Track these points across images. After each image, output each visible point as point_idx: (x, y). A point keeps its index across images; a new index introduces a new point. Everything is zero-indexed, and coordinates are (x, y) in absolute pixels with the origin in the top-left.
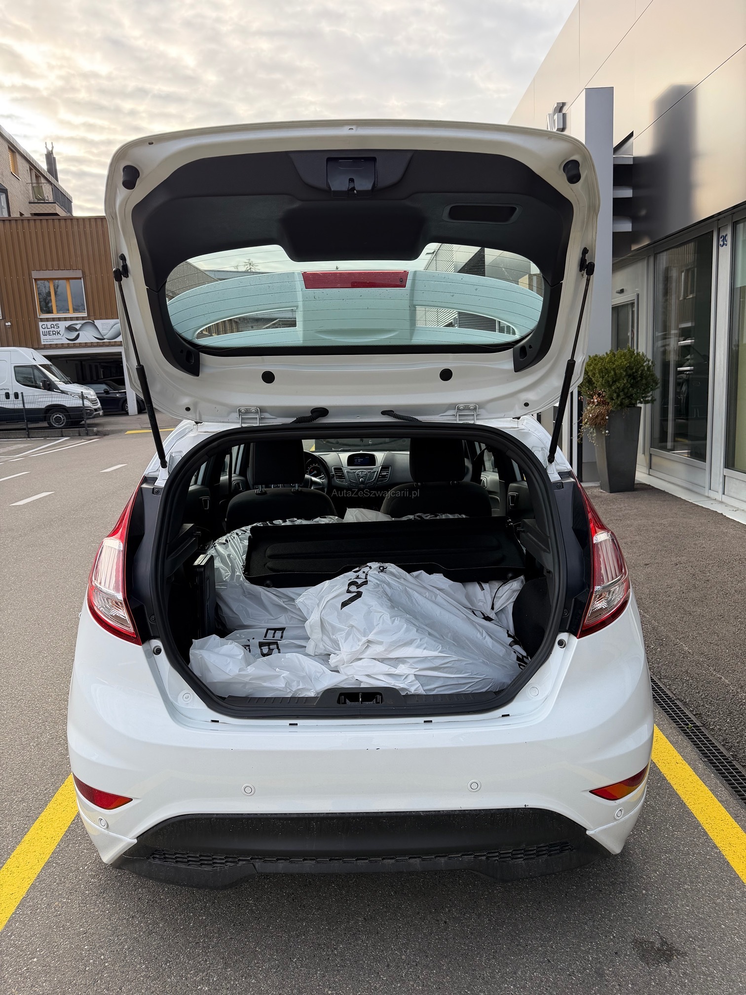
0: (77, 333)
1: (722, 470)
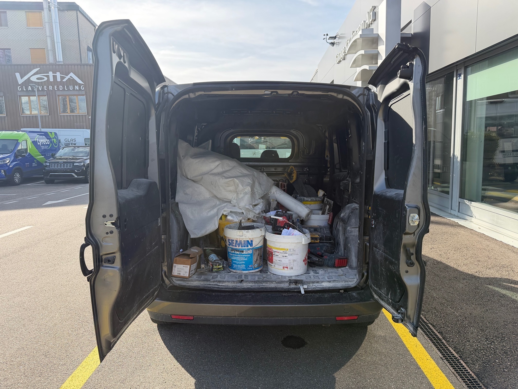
1: (458, 199)
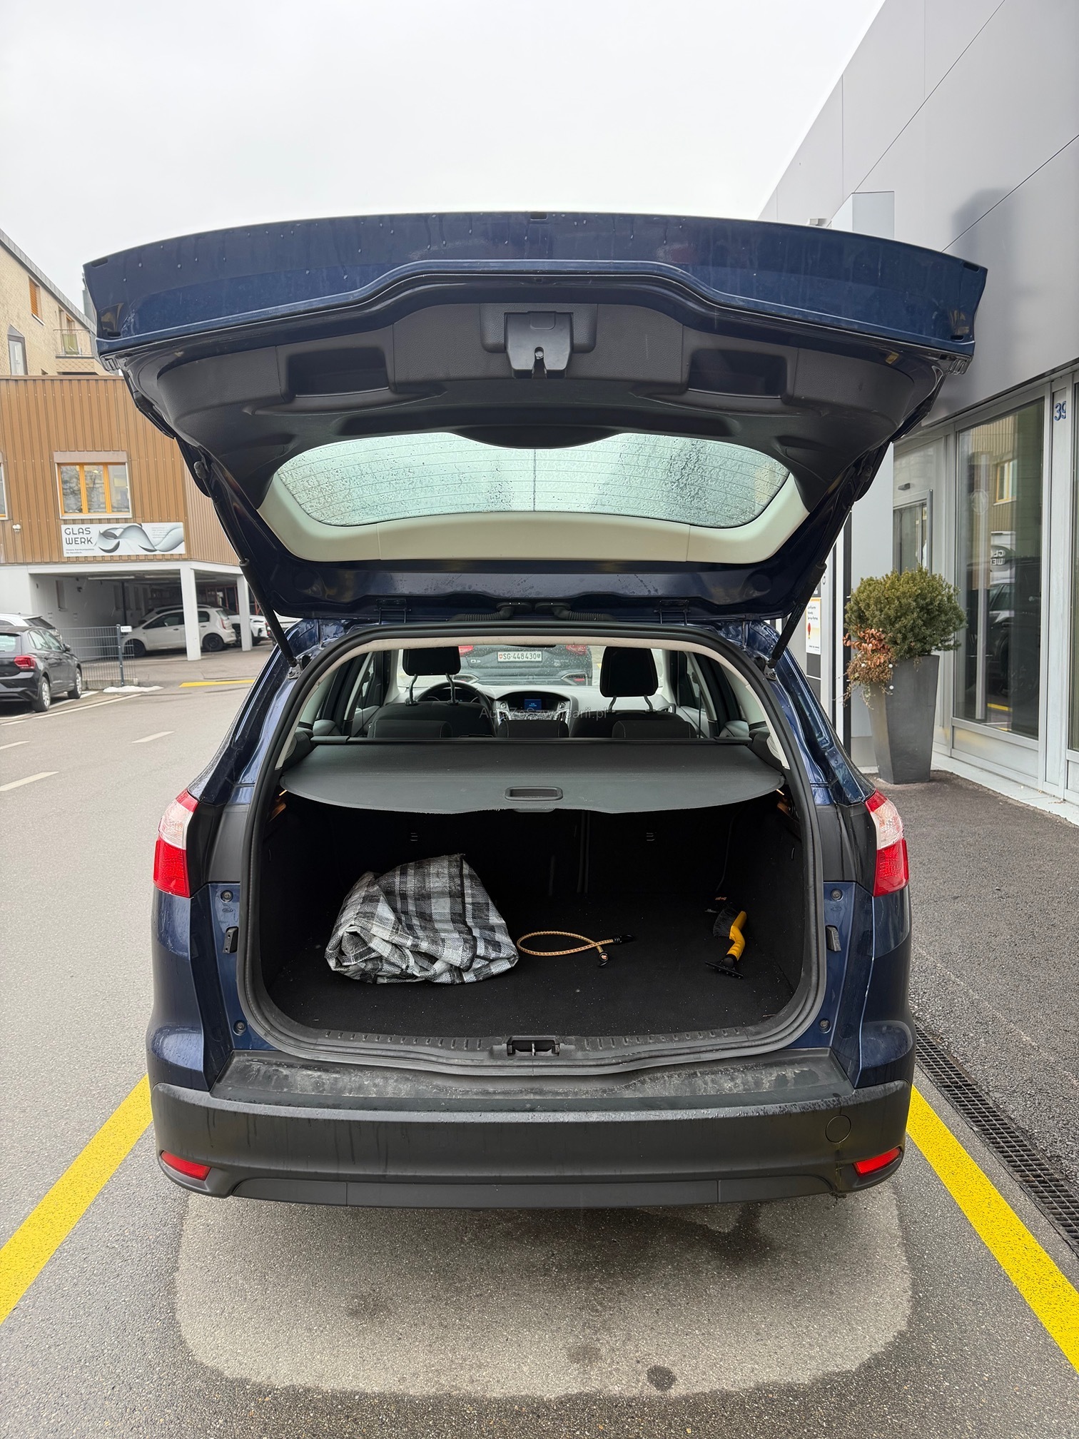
0: (115, 542)
1: (1063, 752)
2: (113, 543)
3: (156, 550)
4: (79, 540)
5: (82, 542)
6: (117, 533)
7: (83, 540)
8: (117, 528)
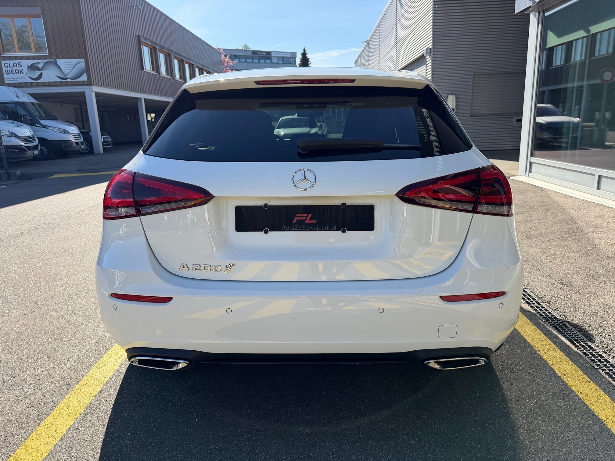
0: (41, 72)
2: (37, 74)
3: (67, 79)
4: (14, 71)
5: (16, 73)
6: (40, 66)
7: (17, 71)
8: (40, 63)
